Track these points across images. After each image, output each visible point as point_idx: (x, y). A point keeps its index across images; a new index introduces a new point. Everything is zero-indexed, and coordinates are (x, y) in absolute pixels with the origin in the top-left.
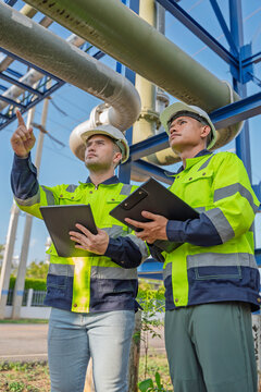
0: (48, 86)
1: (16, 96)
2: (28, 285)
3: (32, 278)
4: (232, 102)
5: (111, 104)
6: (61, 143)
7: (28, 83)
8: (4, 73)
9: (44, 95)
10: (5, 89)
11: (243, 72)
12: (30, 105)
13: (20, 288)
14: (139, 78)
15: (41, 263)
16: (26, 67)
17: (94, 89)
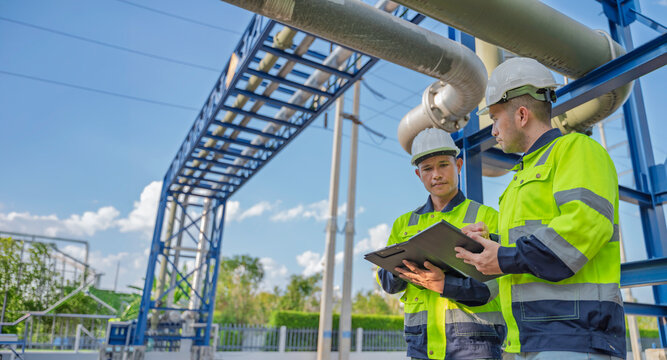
0: (360, 65)
1: (320, 83)
2: (356, 323)
3: (359, 314)
4: (614, 58)
5: (448, 82)
6: (380, 135)
7: (333, 65)
8: (305, 56)
9: (355, 76)
10: (306, 76)
11: (623, 10)
12: (340, 91)
13: (345, 327)
14: (479, 43)
15: (369, 294)
16: (328, 45)
17: (426, 67)
